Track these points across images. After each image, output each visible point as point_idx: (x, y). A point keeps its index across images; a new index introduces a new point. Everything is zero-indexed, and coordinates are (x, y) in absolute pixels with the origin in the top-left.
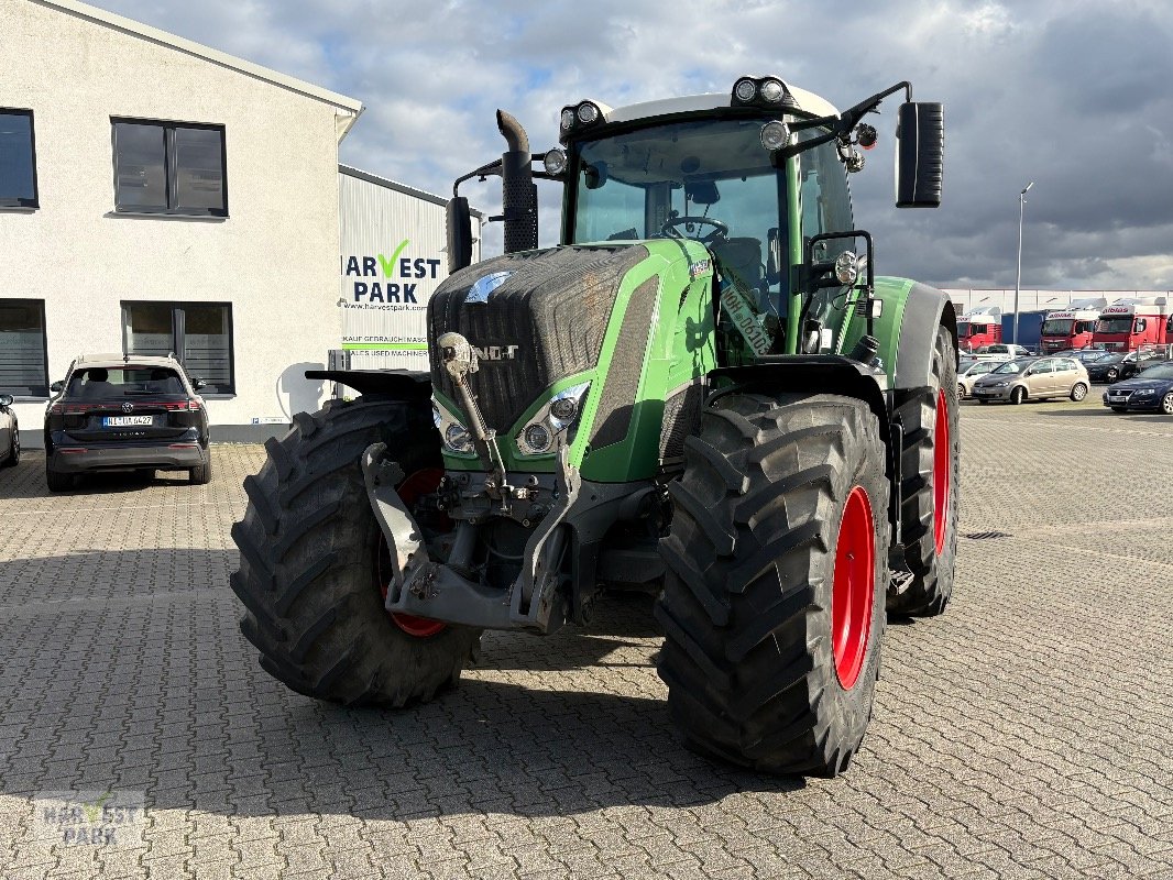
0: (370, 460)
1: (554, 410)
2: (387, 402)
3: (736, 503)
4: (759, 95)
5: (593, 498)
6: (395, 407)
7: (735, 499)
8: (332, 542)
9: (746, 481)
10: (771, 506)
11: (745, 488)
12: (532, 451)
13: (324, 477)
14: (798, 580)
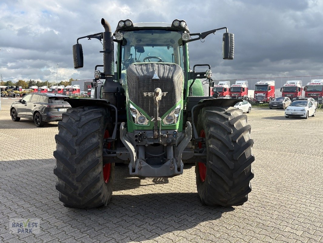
1: (175, 111)
2: (99, 109)
3: (230, 136)
4: (180, 25)
6: (102, 111)
7: (230, 135)
8: (97, 155)
9: (232, 130)
10: (241, 136)
12: (168, 123)
13: (91, 134)
14: (249, 156)
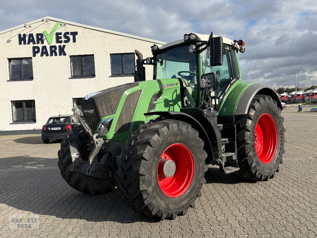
0: (68, 137)
1: (103, 124)
4: (189, 39)
5: (118, 146)
9: (133, 142)
11: (132, 144)
